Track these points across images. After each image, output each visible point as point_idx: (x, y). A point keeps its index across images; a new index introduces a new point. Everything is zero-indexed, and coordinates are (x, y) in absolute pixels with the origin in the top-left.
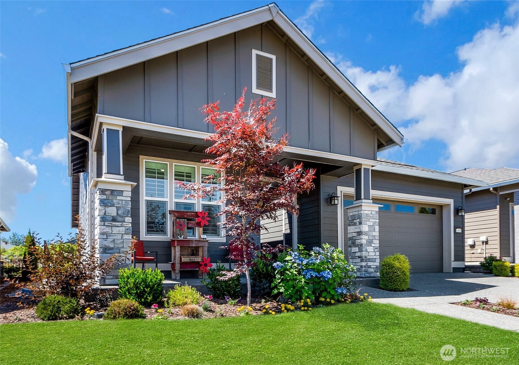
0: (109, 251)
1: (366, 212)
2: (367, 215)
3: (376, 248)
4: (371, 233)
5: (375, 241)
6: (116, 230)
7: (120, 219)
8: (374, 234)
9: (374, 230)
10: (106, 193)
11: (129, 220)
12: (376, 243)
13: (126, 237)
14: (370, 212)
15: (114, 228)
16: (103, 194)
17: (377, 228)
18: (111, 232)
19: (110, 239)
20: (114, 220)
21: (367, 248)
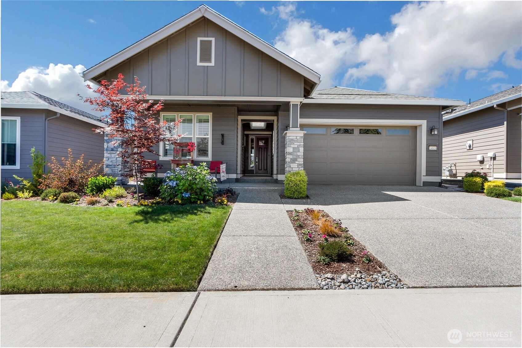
0: (109, 167)
1: (291, 138)
2: (292, 140)
3: (300, 165)
4: (295, 154)
5: (299, 160)
6: (113, 155)
7: (115, 149)
8: (298, 154)
9: (299, 151)
10: (108, 136)
11: (120, 150)
12: (301, 161)
13: (118, 159)
14: (295, 138)
15: (112, 154)
16: (107, 137)
17: (302, 149)
18: (110, 156)
19: (110, 160)
20: (112, 150)
21: (291, 164)
